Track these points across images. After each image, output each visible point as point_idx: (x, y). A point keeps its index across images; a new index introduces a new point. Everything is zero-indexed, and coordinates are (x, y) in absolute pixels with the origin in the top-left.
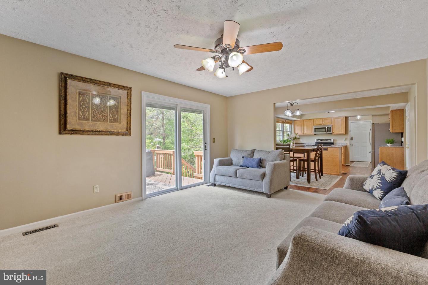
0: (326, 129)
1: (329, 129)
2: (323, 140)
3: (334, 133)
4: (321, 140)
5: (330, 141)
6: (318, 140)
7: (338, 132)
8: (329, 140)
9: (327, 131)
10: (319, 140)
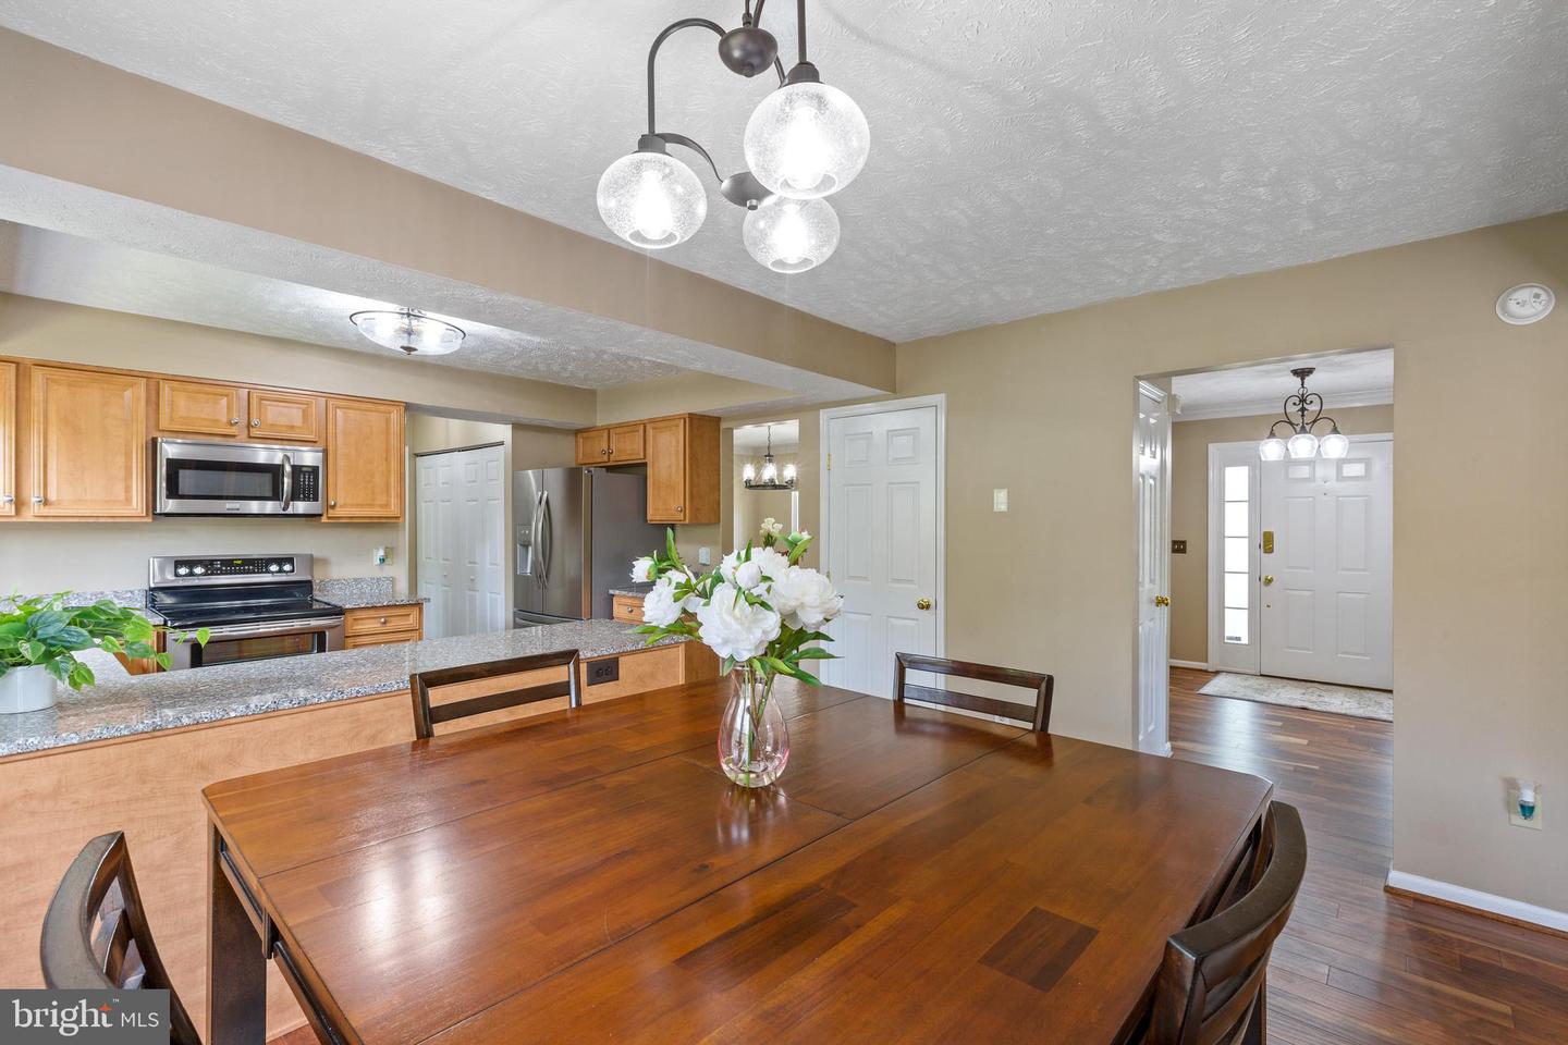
0: (287, 481)
1: (305, 480)
2: (229, 565)
3: (338, 512)
4: (210, 565)
5: (287, 567)
6: (179, 563)
7: (362, 506)
8: (280, 561)
9: (294, 497)
10: (191, 563)
